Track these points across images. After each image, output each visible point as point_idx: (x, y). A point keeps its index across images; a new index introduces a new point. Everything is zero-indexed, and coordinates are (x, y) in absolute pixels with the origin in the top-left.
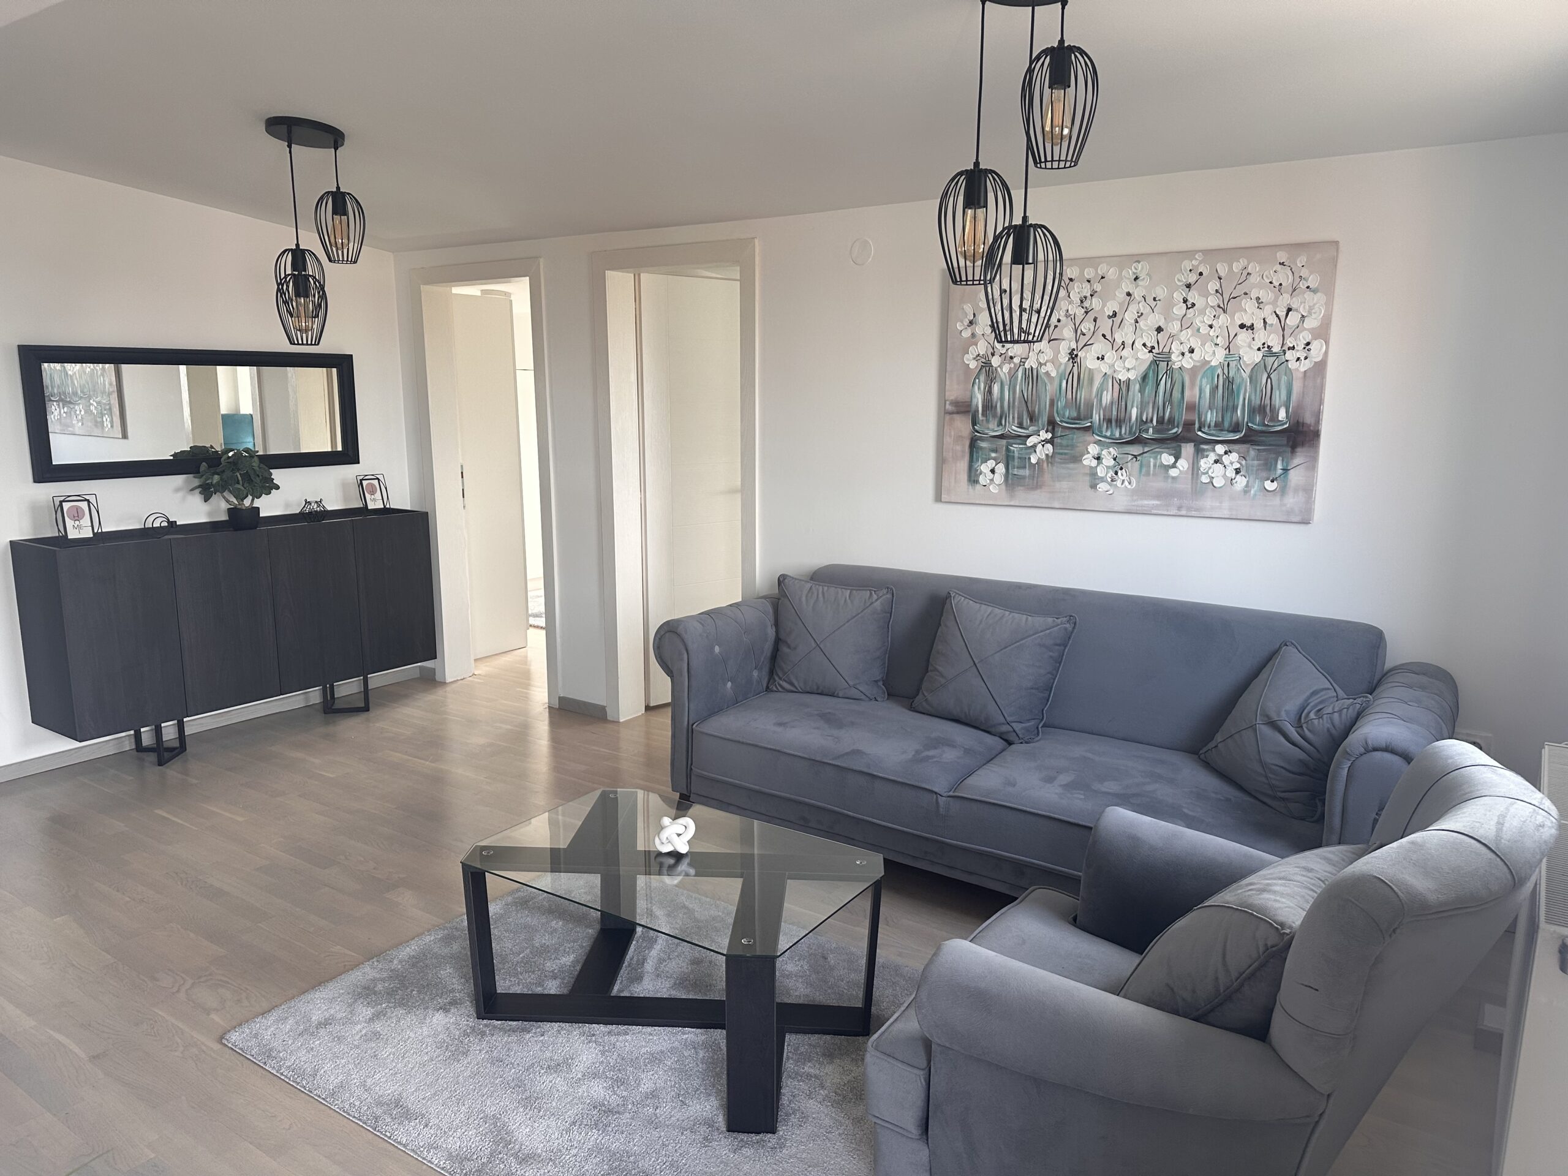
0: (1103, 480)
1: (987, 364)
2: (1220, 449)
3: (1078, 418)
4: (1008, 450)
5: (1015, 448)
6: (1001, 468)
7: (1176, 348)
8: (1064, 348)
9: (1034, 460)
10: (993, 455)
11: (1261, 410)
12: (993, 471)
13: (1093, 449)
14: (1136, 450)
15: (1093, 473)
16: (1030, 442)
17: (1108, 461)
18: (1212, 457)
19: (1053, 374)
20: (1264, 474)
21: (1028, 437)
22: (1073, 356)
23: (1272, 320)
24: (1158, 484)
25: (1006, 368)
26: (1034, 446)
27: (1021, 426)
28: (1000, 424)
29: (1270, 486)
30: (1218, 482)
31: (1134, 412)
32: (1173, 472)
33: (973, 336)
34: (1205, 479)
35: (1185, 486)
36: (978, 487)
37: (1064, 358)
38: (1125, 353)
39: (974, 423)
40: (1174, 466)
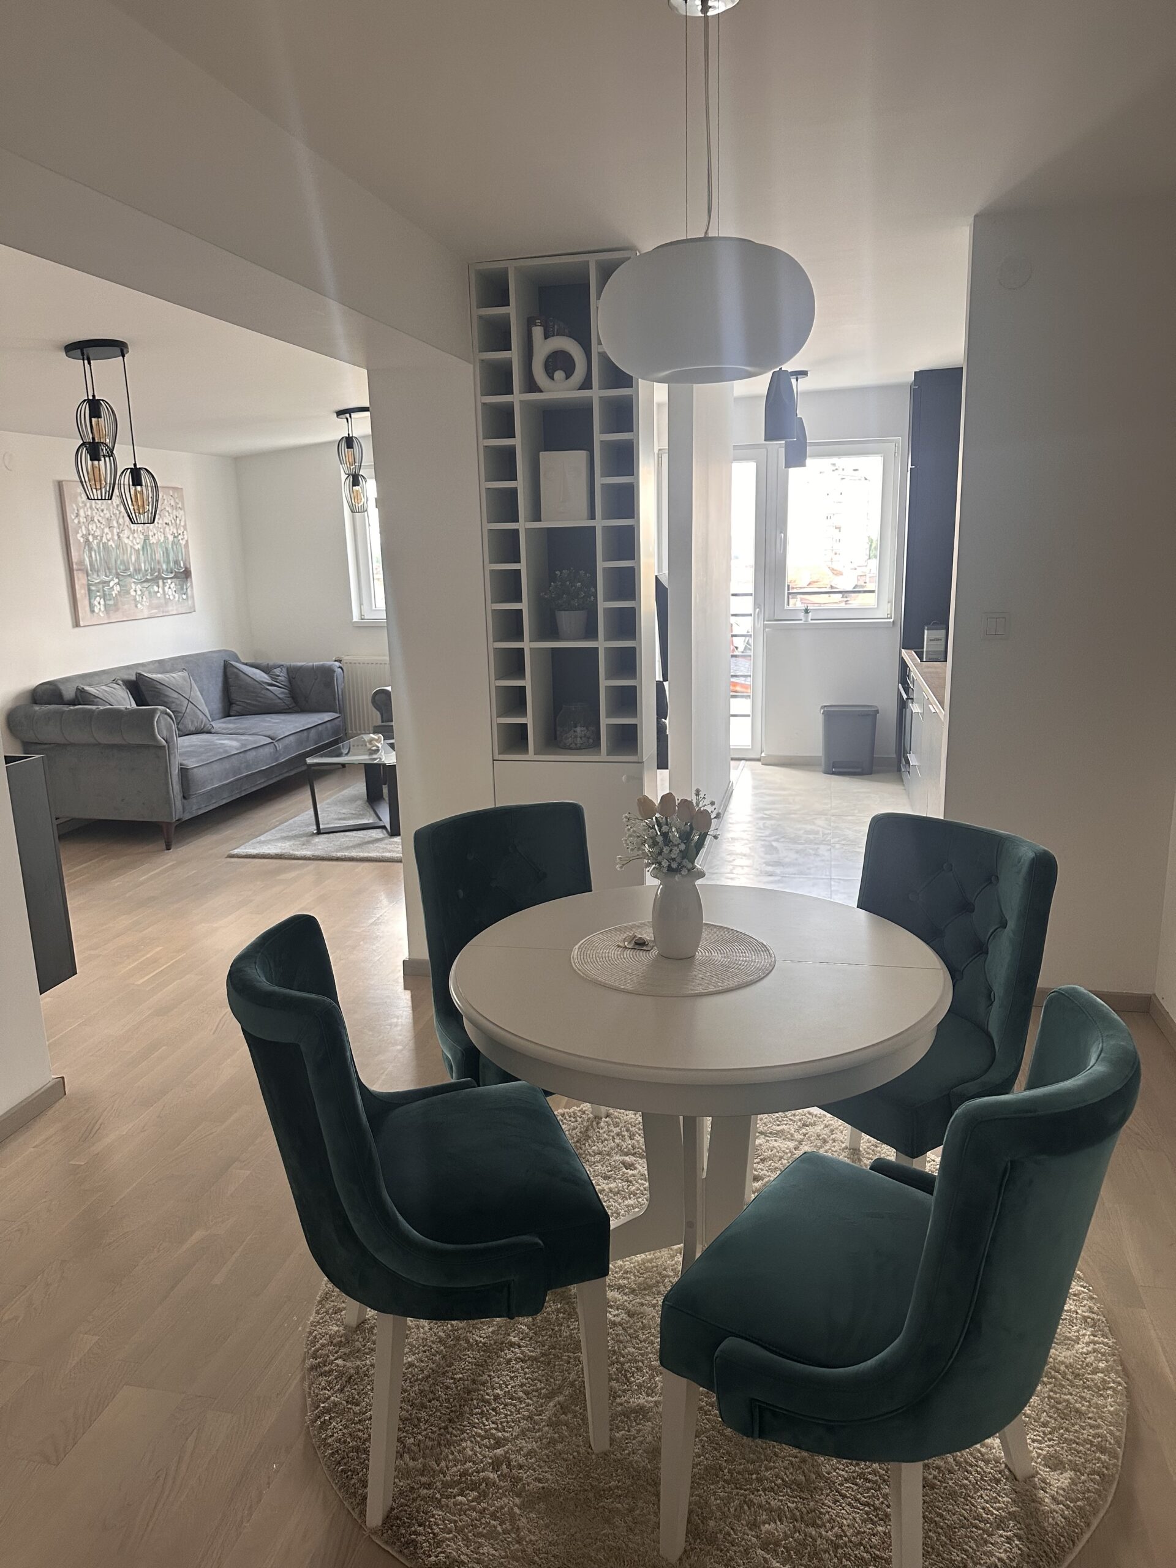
0: (138, 602)
1: (87, 541)
2: (169, 581)
3: (126, 570)
4: (104, 591)
5: (106, 588)
6: (102, 602)
7: (151, 534)
8: (115, 531)
9: (114, 595)
10: (98, 594)
11: (176, 562)
12: (99, 603)
13: (133, 586)
14: (146, 585)
15: (135, 600)
16: (112, 584)
17: (139, 592)
18: (168, 586)
19: (114, 546)
20: (182, 592)
21: (110, 582)
22: (119, 537)
23: (173, 521)
24: (155, 601)
25: (95, 541)
26: (113, 587)
27: (106, 576)
28: (98, 576)
29: (185, 597)
30: (172, 598)
31: (143, 565)
32: (159, 595)
33: (79, 522)
34: (167, 597)
35: (162, 601)
36: (95, 614)
37: (116, 538)
38: (136, 535)
39: (88, 575)
40: (158, 592)
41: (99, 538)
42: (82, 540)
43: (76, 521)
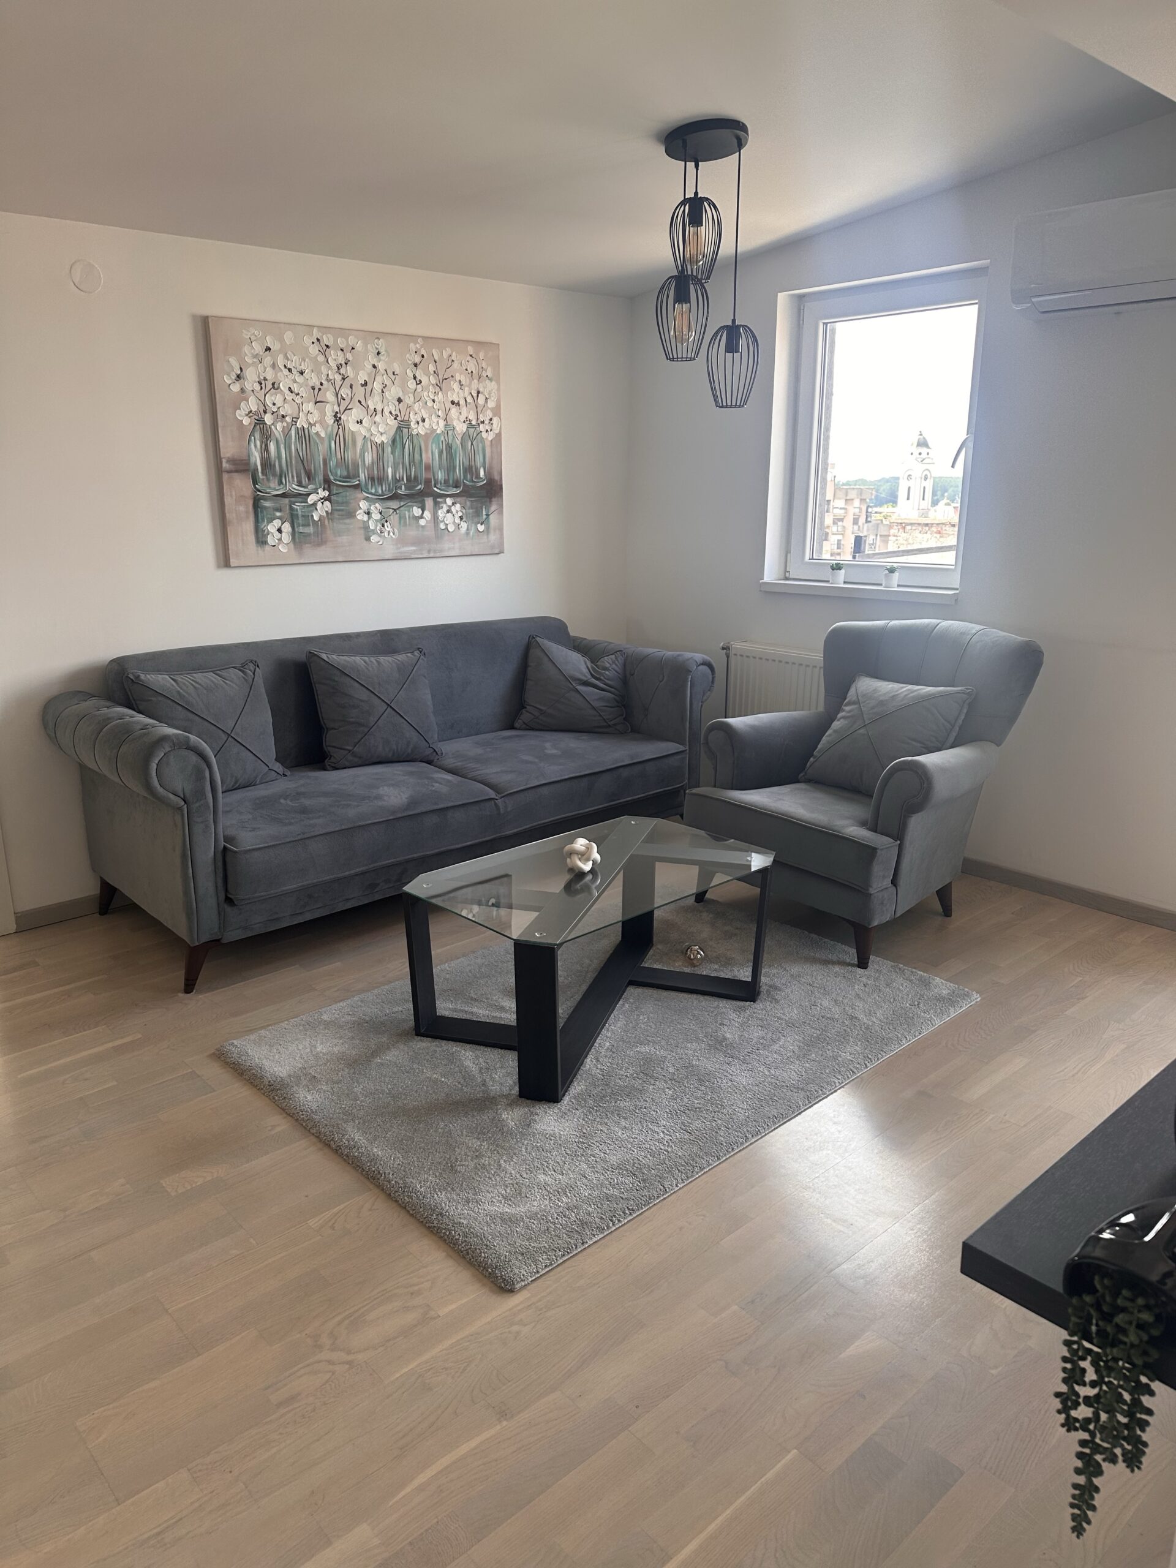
0: (374, 532)
1: (260, 422)
2: (449, 501)
3: (348, 477)
4: (291, 509)
5: (298, 506)
6: (286, 527)
7: (413, 418)
8: (329, 410)
9: (316, 518)
10: (278, 514)
11: (470, 470)
12: (280, 530)
13: (364, 505)
14: (394, 504)
15: (366, 528)
16: (312, 499)
17: (376, 516)
18: (445, 508)
20: (476, 520)
21: (309, 495)
22: (337, 419)
23: (469, 399)
24: (412, 533)
25: (279, 426)
26: (315, 504)
27: (300, 484)
28: (280, 483)
29: (481, 528)
30: (451, 528)
31: (390, 471)
32: (422, 522)
33: (242, 390)
34: (442, 526)
35: (430, 533)
36: (267, 548)
37: (330, 420)
38: (378, 418)
39: (255, 481)
40: (422, 517)
41: (288, 419)
42: (246, 421)
43: (236, 388)
